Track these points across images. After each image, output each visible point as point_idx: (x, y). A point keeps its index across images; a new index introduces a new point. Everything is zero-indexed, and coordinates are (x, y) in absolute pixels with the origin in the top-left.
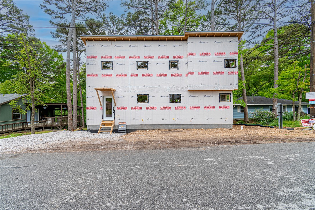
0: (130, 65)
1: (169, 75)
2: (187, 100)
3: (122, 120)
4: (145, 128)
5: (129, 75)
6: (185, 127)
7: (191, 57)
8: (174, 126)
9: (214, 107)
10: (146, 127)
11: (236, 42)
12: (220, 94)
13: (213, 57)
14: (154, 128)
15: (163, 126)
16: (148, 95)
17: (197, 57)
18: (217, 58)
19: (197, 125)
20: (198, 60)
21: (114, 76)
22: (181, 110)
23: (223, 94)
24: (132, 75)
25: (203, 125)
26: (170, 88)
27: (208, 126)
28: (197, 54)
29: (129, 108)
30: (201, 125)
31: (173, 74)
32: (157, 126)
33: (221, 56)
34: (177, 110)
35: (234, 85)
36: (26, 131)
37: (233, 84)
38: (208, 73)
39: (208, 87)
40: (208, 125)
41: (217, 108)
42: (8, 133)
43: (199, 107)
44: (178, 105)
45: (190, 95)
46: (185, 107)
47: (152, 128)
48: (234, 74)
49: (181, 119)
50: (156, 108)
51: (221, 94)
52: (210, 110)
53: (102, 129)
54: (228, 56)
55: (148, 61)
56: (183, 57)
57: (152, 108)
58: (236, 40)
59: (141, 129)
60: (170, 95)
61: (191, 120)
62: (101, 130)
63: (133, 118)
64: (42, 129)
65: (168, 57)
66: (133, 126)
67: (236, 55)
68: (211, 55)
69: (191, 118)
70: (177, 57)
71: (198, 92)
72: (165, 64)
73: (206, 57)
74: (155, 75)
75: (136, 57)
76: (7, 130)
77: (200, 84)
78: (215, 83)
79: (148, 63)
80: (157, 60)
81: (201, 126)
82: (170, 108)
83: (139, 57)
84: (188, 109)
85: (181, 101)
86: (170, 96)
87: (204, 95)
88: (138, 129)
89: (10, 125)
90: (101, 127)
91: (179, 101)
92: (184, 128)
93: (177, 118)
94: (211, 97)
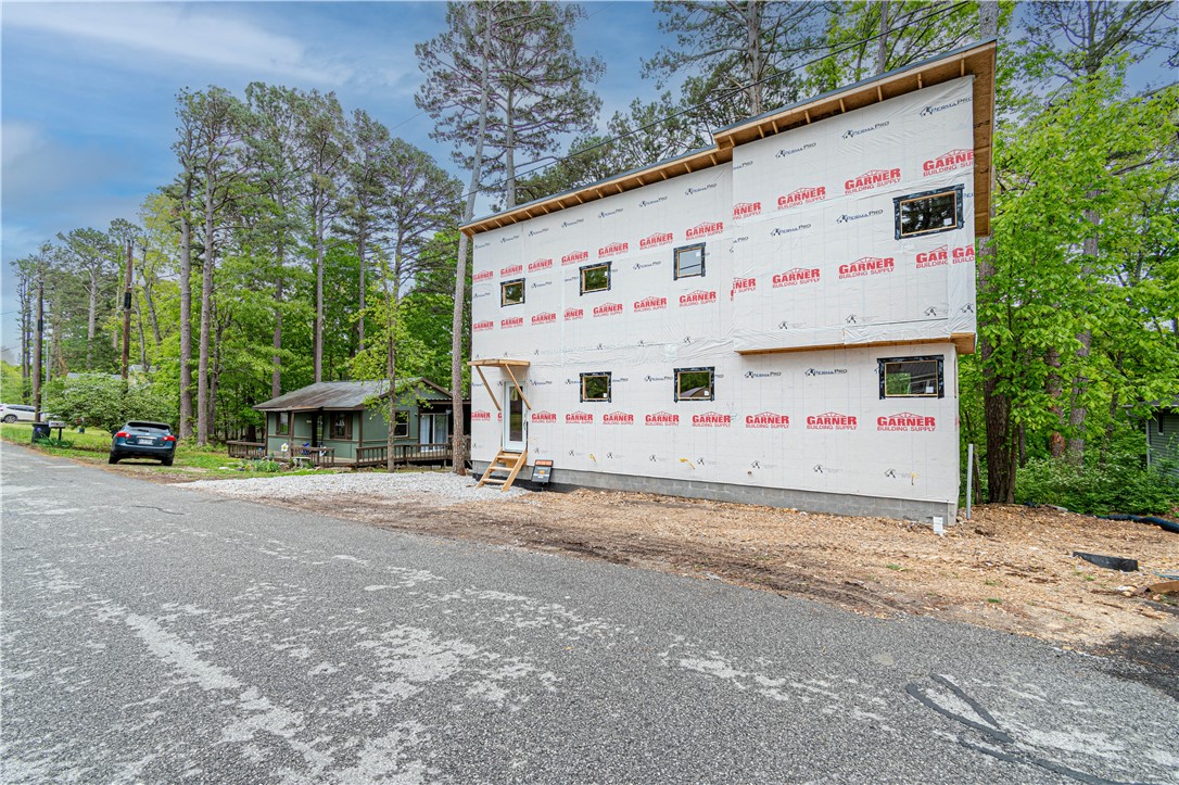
0: (563, 283)
1: (673, 302)
2: (735, 390)
3: (543, 452)
4: (601, 483)
5: (560, 316)
6: (728, 495)
7: (744, 221)
8: (687, 486)
9: (852, 420)
10: (603, 480)
11: (962, 105)
12: (881, 361)
13: (838, 201)
14: (627, 489)
15: (654, 481)
16: (610, 373)
17: (770, 215)
18: (859, 201)
19: (777, 492)
20: (773, 229)
21: (527, 321)
22: (713, 428)
23: (900, 362)
24: (569, 314)
25: (804, 495)
26: (674, 348)
27: (825, 501)
28: (769, 204)
29: (561, 418)
30: (791, 494)
31: (686, 294)
32: (635, 479)
33: (876, 189)
34: (701, 429)
35: (950, 316)
36: (409, 466)
37: (946, 312)
38: (816, 272)
39: (816, 332)
40: (825, 496)
41: (867, 423)
42: (374, 466)
43: (785, 419)
44: (702, 407)
45: (746, 372)
46: (728, 419)
47: (619, 485)
48: (950, 259)
49: (714, 463)
50: (631, 417)
51: (888, 360)
52: (833, 432)
53: (493, 474)
54: (916, 183)
55: (610, 263)
56: (720, 226)
57: (621, 418)
58: (962, 91)
59: (591, 485)
60: (676, 371)
61: (752, 470)
62: (491, 477)
63: (569, 450)
64: (442, 465)
65: (670, 236)
66: (571, 474)
67: (963, 166)
68: (827, 195)
69: (753, 461)
70: (701, 230)
71: (778, 355)
72: (659, 263)
73: (806, 209)
74: (628, 307)
75: (577, 257)
76: (371, 460)
77: (780, 322)
78: (848, 314)
79: (609, 270)
80: (635, 253)
81: (791, 498)
82: (676, 418)
83: (586, 254)
84: (738, 423)
85: (712, 392)
86: (676, 375)
87: (807, 369)
88: (581, 484)
89: (377, 448)
90: (493, 470)
91: (707, 393)
92: (726, 498)
93: (698, 458)
94: (838, 375)
